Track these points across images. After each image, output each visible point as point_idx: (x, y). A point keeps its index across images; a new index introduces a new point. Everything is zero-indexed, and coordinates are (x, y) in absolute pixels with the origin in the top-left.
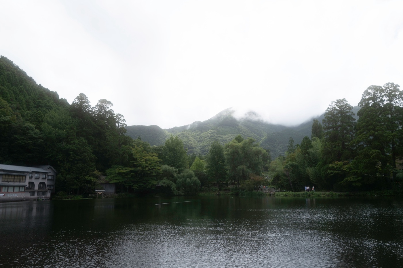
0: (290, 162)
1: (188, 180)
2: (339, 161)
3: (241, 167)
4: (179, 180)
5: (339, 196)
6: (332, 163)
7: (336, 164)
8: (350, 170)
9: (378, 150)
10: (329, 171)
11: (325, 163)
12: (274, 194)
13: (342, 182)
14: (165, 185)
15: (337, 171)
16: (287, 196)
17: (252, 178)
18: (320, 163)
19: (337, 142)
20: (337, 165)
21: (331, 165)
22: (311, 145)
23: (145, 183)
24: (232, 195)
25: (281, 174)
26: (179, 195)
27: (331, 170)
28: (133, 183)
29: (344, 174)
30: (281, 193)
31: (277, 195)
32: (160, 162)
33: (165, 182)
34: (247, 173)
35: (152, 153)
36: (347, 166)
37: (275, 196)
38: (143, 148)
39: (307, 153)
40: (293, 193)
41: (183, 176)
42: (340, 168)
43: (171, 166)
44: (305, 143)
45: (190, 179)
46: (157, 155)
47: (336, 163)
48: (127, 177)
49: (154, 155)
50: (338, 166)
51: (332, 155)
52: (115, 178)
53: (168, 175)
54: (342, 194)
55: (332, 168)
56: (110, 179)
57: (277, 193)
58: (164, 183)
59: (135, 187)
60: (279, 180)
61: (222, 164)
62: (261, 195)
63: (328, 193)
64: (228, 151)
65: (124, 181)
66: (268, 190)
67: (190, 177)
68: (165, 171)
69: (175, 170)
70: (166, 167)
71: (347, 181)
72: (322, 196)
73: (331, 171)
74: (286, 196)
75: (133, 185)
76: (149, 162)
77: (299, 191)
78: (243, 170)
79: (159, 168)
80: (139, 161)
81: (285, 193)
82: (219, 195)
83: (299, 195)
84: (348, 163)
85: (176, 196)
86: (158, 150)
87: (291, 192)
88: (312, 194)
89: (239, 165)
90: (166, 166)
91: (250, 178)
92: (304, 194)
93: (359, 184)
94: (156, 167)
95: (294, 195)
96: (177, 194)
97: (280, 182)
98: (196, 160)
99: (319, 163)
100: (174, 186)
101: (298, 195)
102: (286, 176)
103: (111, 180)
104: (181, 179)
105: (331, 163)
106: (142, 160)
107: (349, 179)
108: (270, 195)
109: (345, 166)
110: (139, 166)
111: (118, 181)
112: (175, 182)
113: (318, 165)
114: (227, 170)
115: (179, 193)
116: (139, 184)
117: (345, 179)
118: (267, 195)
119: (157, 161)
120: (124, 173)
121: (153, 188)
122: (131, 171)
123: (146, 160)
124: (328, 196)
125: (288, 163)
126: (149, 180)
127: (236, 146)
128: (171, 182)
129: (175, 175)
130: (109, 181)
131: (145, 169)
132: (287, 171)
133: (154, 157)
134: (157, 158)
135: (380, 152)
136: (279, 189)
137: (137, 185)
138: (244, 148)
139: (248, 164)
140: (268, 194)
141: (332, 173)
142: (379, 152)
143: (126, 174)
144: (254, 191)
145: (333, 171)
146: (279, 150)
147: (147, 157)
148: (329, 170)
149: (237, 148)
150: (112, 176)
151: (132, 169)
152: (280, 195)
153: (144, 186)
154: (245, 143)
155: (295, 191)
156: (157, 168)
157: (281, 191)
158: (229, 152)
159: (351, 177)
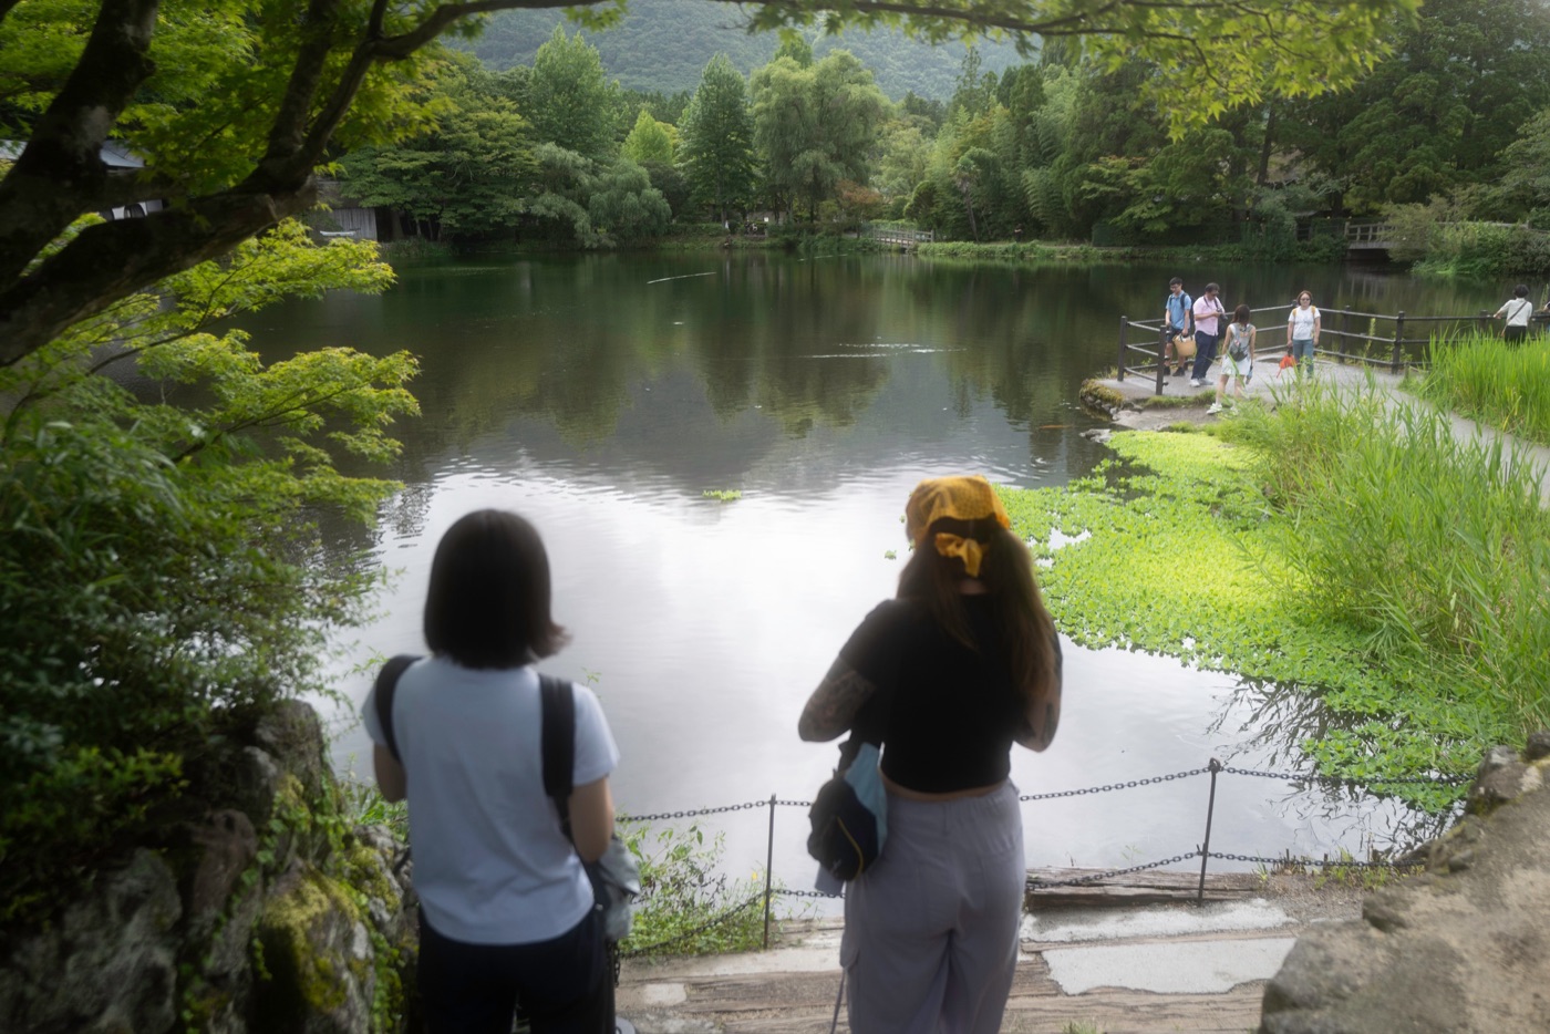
0: (973, 150)
1: (631, 198)
2: (1119, 156)
3: (809, 156)
4: (596, 197)
5: (1106, 257)
6: (1097, 162)
7: (1111, 164)
8: (1144, 186)
9: (1229, 129)
10: (1086, 185)
11: (1079, 159)
12: (916, 249)
13: (1119, 218)
14: (552, 214)
15: (1108, 184)
16: (956, 254)
17: (845, 193)
18: (1064, 158)
19: (1119, 93)
20: (1113, 167)
21: (1093, 167)
22: (1043, 96)
23: (479, 207)
24: (772, 248)
25: (939, 186)
26: (602, 250)
27: (1091, 180)
28: (439, 207)
29: (1129, 197)
30: (938, 245)
31: (925, 253)
32: (526, 131)
33: (549, 204)
34: (829, 179)
35: (495, 98)
36: (1141, 171)
37: (916, 255)
38: (465, 80)
39: (1030, 120)
40: (976, 246)
41: (613, 183)
42: (1118, 177)
43: (569, 147)
44: (1026, 89)
45: (639, 194)
46: (515, 107)
47: (1111, 162)
48: (417, 184)
49: (503, 108)
50: (1113, 171)
51: (1102, 136)
52: (379, 189)
53: (560, 179)
54: (1114, 251)
55: (1097, 178)
56: (360, 192)
57: (923, 246)
58: (549, 208)
59: (448, 219)
60: (932, 205)
61: (740, 141)
62: (871, 249)
63: (1076, 248)
64: (767, 98)
65: (408, 199)
66: (895, 235)
67: (636, 187)
68: (548, 165)
69: (581, 161)
70: (549, 149)
71: (1131, 215)
72: (1059, 256)
73: (1093, 185)
74: (953, 254)
75: (441, 211)
76: (491, 134)
77: (989, 241)
78: (816, 168)
79: (527, 154)
80: (455, 127)
81: (950, 245)
82: (730, 248)
83: (993, 252)
84: (1142, 164)
85: (591, 250)
86: (514, 86)
87: (970, 244)
88: (1031, 251)
89: (802, 151)
90: (550, 147)
91: (837, 194)
92: (1007, 251)
93: (1161, 227)
94: (517, 151)
95: (979, 255)
96: (595, 245)
97: (934, 210)
98: (639, 124)
99: (1061, 156)
100: (582, 220)
101: (990, 255)
102: (955, 192)
103: (364, 197)
104: (605, 195)
105: (1095, 159)
106: (467, 126)
107: (1138, 210)
108: (902, 251)
109: (1134, 173)
110: (456, 147)
111: (388, 201)
112: (584, 204)
113: (1057, 161)
114: (753, 161)
115: (599, 241)
116: (460, 211)
117: (1128, 211)
118: (890, 250)
119: (520, 130)
120: (406, 172)
121: (510, 224)
122: (431, 166)
123: (482, 126)
124: (1075, 257)
125: (968, 153)
126: (493, 197)
127: (796, 81)
128: (572, 204)
129: (585, 179)
130: (359, 200)
131: (479, 158)
132: (964, 179)
133: (505, 114)
134: (518, 116)
135: (1232, 137)
136: (931, 233)
137: (455, 211)
138: (819, 89)
139: (832, 147)
140: (894, 246)
141: (1093, 191)
142: (1228, 138)
143: (416, 175)
144: (846, 236)
145: (1097, 186)
146: (899, 64)
147: (484, 115)
148: (1086, 182)
149: (797, 89)
150: (365, 180)
151: (434, 157)
152: (933, 253)
153: (479, 215)
154: (825, 72)
155: (980, 240)
156: (520, 155)
157: (936, 240)
158: (773, 103)
159: (1143, 207)
